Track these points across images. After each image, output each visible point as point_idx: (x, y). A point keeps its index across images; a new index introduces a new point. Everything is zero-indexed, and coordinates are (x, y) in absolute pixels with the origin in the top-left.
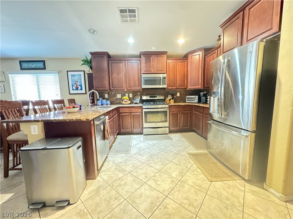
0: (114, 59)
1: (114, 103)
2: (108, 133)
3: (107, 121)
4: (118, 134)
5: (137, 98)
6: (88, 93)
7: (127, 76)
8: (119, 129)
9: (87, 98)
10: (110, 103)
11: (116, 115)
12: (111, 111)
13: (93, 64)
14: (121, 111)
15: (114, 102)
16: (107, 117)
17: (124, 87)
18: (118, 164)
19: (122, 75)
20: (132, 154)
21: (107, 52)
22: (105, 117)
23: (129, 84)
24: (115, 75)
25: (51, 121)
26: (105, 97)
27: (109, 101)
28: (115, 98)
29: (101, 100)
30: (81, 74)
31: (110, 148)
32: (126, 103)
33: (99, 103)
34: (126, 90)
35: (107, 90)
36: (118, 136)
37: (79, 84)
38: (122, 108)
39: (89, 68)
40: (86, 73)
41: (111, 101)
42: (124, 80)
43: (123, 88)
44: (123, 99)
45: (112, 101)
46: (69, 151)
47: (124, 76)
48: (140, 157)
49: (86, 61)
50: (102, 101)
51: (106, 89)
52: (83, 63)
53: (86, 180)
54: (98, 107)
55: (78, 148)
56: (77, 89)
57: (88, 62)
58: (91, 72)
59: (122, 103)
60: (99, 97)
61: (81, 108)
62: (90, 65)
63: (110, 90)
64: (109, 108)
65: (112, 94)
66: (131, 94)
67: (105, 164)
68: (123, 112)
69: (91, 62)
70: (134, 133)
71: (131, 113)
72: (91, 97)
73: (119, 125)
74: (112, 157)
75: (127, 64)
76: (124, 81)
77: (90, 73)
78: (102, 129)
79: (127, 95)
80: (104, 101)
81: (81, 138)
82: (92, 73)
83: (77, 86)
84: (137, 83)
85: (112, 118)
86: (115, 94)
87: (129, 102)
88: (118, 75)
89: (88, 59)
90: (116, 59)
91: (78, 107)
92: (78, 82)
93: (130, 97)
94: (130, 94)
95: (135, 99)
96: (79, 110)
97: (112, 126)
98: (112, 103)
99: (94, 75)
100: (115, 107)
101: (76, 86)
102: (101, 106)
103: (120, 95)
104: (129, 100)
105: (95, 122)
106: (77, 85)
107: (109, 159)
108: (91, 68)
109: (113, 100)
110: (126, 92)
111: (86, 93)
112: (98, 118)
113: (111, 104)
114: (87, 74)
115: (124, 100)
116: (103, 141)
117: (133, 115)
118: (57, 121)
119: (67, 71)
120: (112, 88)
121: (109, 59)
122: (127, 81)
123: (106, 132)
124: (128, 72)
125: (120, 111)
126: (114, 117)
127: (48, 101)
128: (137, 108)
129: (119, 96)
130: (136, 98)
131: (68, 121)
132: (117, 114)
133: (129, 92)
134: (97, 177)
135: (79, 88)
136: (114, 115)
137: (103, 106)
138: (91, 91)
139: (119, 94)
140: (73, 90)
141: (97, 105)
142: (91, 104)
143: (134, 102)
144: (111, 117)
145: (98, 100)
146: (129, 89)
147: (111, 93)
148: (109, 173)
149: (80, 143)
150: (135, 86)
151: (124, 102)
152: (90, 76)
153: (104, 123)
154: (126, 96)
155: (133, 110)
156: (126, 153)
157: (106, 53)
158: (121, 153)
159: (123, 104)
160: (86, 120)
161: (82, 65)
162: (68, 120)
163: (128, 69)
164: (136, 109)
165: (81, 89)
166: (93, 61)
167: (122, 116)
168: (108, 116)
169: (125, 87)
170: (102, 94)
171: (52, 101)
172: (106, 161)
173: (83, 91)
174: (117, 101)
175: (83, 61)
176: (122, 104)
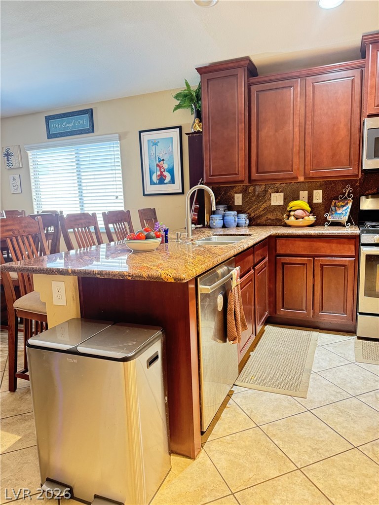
0: (267, 79)
1: (259, 221)
2: (236, 320)
3: (234, 283)
4: (268, 321)
5: (339, 204)
6: (189, 192)
7: (309, 130)
8: (272, 306)
9: (183, 208)
10: (248, 222)
11: (263, 262)
12: (248, 248)
13: (204, 103)
14: (280, 250)
15: (259, 217)
16: (236, 271)
17: (295, 167)
18: (264, 427)
19: (292, 129)
20: (311, 401)
21: (247, 59)
22: (229, 271)
23: (314, 156)
24: (267, 132)
25: (91, 276)
26: (234, 202)
27: (243, 216)
28: (265, 205)
29: (223, 212)
30: (172, 138)
31: (242, 365)
32: (300, 222)
33: (217, 221)
34: (301, 179)
35: (242, 181)
36: (268, 328)
37: (166, 166)
38: (283, 241)
39: (194, 116)
40: (184, 131)
41: (250, 215)
42: (296, 143)
43: (294, 174)
44: (288, 209)
45: (252, 215)
46: (126, 370)
47: (297, 130)
48: (341, 420)
49: (185, 96)
50: (224, 216)
51: (237, 179)
52: (178, 102)
53: (170, 454)
54: (211, 232)
55: (151, 361)
56: (161, 180)
57: (191, 100)
58: (198, 128)
59: (286, 221)
60: (217, 204)
61: (166, 238)
62: (197, 106)
63: (250, 180)
64: (244, 239)
65: (257, 193)
66: (320, 192)
67: (223, 415)
68: (288, 252)
69: (198, 97)
70: (322, 326)
71: (314, 257)
72: (196, 204)
73: (272, 293)
74: (245, 398)
75: (310, 89)
76: (296, 149)
77: (195, 133)
78: (220, 308)
79: (304, 194)
80: (231, 215)
81: (159, 333)
82: (201, 132)
83: (161, 172)
84: (344, 151)
85: (252, 271)
86: (266, 191)
87: (312, 219)
88: (276, 131)
89: (192, 89)
90: (273, 78)
91: (158, 237)
92: (163, 160)
93: (315, 201)
94: (315, 192)
95: (333, 208)
96: (162, 242)
97: (250, 297)
98: (253, 223)
99: (205, 138)
100: (263, 237)
101: (159, 173)
102: (221, 231)
103: (282, 194)
104: (311, 213)
105: (200, 286)
106: (162, 170)
107: (238, 401)
108: (199, 115)
109: (256, 212)
110: (301, 186)
111: (183, 193)
112: (209, 274)
113: (250, 225)
114: (187, 134)
115: (292, 213)
116: (220, 344)
117: (322, 266)
118: (106, 277)
119: (140, 132)
120: (255, 176)
121: (253, 80)
122: (308, 148)
123: (230, 318)
124: (313, 116)
125: (278, 248)
126: (257, 267)
127: (94, 215)
128: (340, 243)
129: (277, 199)
130: (335, 206)
131: (130, 278)
132: (267, 259)
133: (311, 184)
134: (199, 452)
135: (165, 177)
136: (256, 260)
137: (227, 232)
138: (196, 188)
139: (277, 192)
140: (152, 183)
141: (209, 227)
142: (193, 225)
143: (330, 218)
144: (247, 268)
145: (214, 213)
146: (312, 173)
147: (251, 189)
148: (234, 451)
149: (156, 348)
150: (337, 164)
151: (292, 218)
152: (196, 140)
153: (226, 291)
154: (301, 197)
155: (324, 248)
156: (290, 393)
157: (242, 63)
158: (275, 390)
159: (290, 226)
160: (173, 281)
161: (175, 110)
162: (129, 276)
163: (313, 105)
164: (334, 246)
165: (172, 181)
166: (204, 96)
167: (283, 264)
168: (238, 268)
169: (298, 169)
170: (225, 194)
171: (104, 214)
172: (228, 405)
173: (177, 187)
174: (269, 217)
175: (177, 97)
176: (286, 226)
